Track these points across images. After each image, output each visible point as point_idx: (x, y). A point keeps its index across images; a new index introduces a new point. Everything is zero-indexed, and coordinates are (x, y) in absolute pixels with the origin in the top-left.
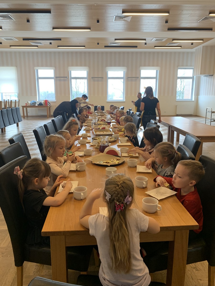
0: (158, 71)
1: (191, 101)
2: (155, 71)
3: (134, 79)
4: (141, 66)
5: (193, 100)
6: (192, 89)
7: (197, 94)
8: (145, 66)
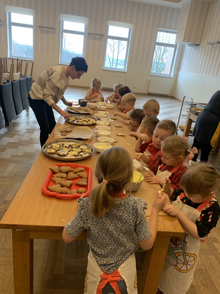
0: (131, 29)
1: (169, 77)
2: (128, 30)
3: (98, 36)
4: (108, 19)
5: (172, 76)
6: (172, 62)
7: (178, 69)
8: (114, 20)
